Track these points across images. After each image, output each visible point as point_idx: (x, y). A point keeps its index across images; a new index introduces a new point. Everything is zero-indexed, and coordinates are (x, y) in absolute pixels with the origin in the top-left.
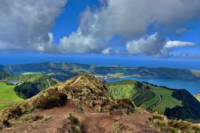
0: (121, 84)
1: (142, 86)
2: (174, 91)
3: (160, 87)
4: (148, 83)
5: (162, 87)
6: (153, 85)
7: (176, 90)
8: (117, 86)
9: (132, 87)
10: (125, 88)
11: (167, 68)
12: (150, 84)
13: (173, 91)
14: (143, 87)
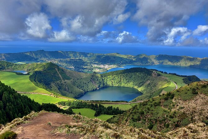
0: (130, 72)
1: (152, 73)
2: (185, 78)
3: (170, 74)
4: (158, 71)
5: (171, 74)
6: (162, 72)
7: (186, 76)
8: (126, 74)
9: (141, 74)
10: (133, 76)
11: (167, 56)
12: (159, 71)
13: (183, 78)
14: (153, 75)
